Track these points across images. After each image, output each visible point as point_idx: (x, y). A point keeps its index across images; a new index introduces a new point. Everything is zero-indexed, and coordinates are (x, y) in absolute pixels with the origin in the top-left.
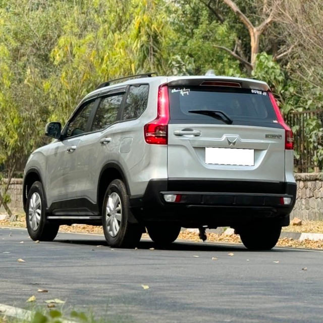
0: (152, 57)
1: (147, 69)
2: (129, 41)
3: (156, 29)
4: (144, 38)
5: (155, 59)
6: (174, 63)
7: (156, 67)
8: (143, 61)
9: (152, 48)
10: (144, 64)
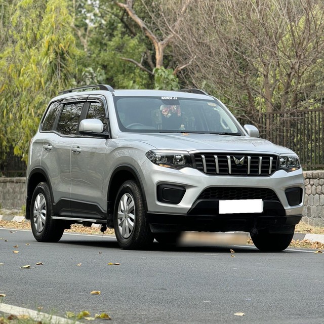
0: (60, 72)
1: (55, 83)
2: (40, 57)
3: (63, 48)
4: (52, 56)
5: (62, 74)
6: (87, 74)
7: (62, 80)
8: (52, 76)
9: (59, 65)
10: (53, 78)
